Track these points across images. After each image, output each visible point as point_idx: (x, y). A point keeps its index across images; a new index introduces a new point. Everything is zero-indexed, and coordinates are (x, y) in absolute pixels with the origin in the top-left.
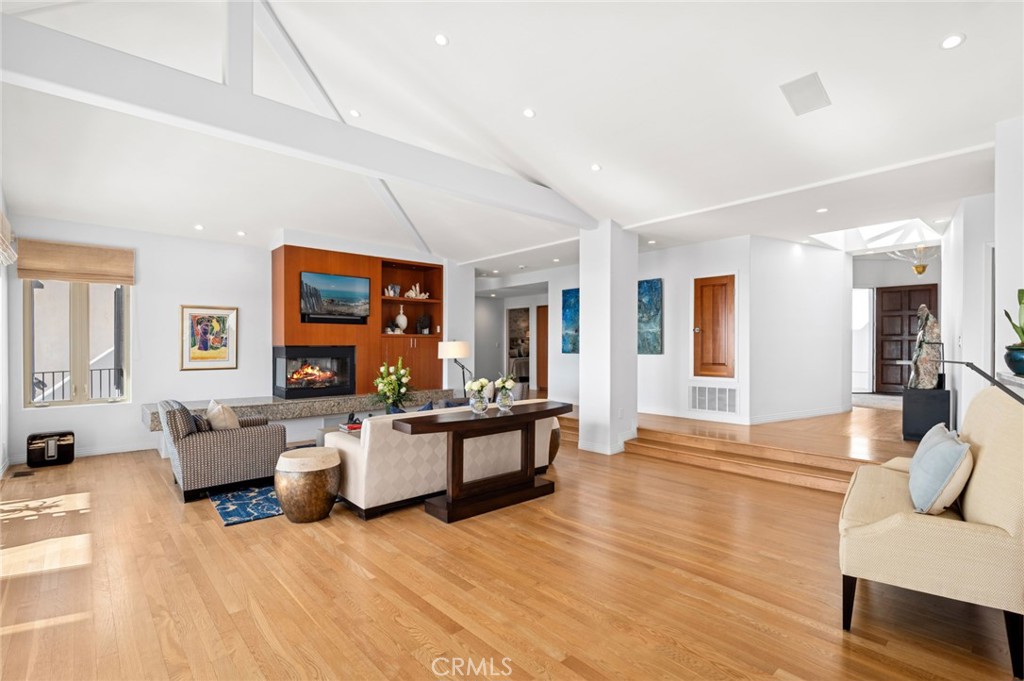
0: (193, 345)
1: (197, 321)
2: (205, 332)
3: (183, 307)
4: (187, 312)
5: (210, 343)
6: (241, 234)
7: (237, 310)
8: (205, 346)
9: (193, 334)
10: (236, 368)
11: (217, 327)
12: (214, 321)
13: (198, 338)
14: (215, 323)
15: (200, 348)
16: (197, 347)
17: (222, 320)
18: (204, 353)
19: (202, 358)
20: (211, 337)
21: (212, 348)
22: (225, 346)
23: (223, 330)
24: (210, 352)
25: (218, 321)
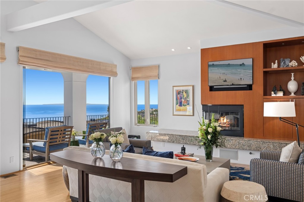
1: (179, 93)
2: (181, 98)
3: (174, 87)
4: (175, 89)
5: (183, 103)
6: (189, 48)
7: (193, 86)
9: (177, 99)
10: (193, 115)
12: (184, 92)
13: (179, 101)
14: (184, 94)
15: (179, 106)
16: (178, 105)
17: (186, 92)
18: (181, 108)
19: (180, 110)
20: (183, 100)
21: (183, 105)
22: (188, 104)
23: (188, 96)
25: (185, 92)
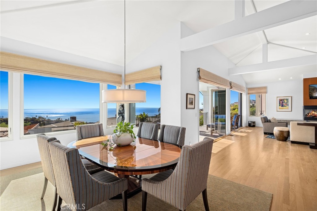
0: (280, 106)
1: (281, 100)
2: (283, 103)
3: (277, 97)
4: (278, 98)
5: (284, 105)
7: (291, 97)
8: (283, 106)
9: (280, 103)
10: (291, 111)
11: (286, 101)
13: (281, 104)
14: (285, 100)
17: (287, 100)
18: (282, 108)
19: (282, 109)
20: (284, 104)
21: (284, 106)
22: (288, 106)
23: (288, 102)
24: (284, 107)
